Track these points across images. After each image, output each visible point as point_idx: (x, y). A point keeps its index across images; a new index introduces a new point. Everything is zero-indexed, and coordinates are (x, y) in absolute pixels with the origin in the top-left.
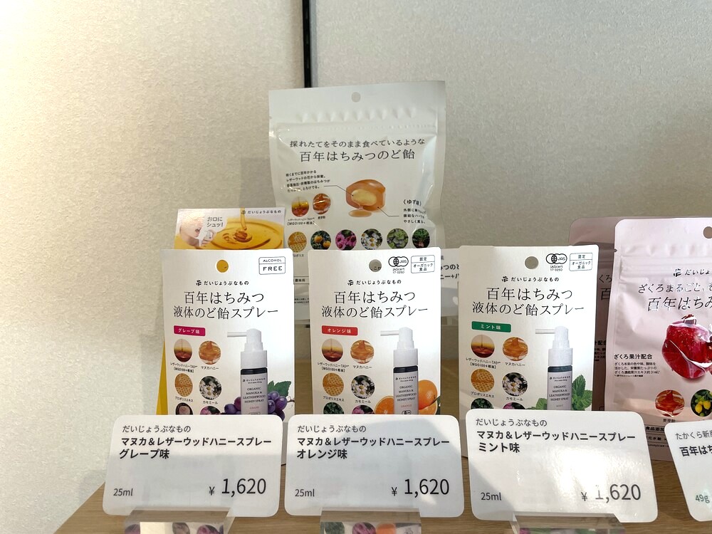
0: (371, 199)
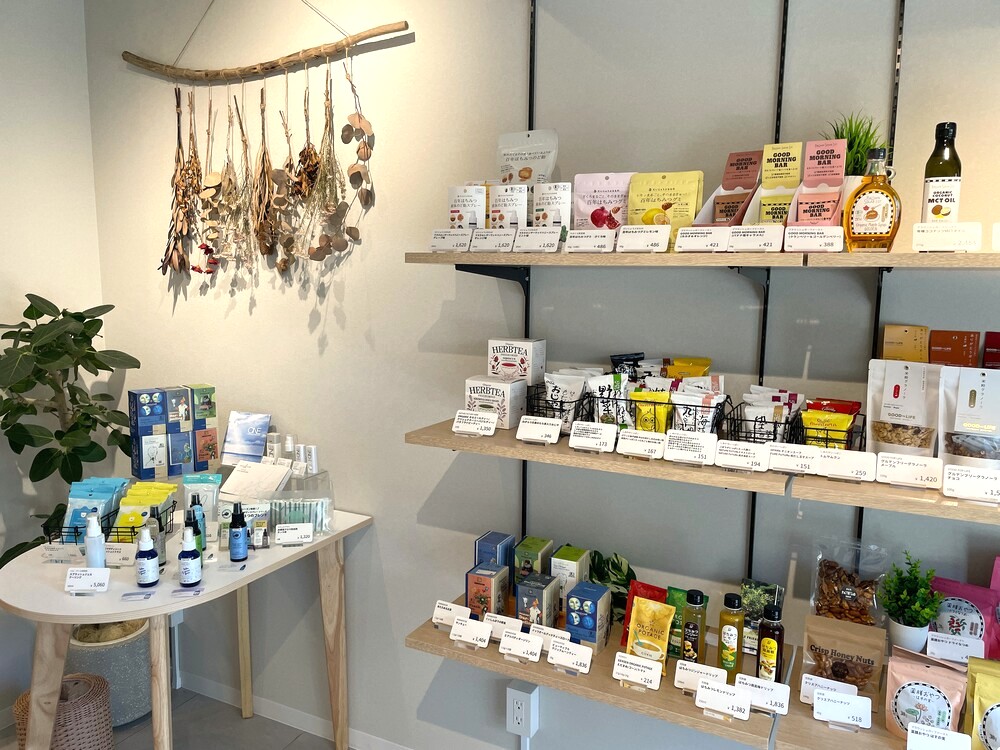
0: (527, 175)
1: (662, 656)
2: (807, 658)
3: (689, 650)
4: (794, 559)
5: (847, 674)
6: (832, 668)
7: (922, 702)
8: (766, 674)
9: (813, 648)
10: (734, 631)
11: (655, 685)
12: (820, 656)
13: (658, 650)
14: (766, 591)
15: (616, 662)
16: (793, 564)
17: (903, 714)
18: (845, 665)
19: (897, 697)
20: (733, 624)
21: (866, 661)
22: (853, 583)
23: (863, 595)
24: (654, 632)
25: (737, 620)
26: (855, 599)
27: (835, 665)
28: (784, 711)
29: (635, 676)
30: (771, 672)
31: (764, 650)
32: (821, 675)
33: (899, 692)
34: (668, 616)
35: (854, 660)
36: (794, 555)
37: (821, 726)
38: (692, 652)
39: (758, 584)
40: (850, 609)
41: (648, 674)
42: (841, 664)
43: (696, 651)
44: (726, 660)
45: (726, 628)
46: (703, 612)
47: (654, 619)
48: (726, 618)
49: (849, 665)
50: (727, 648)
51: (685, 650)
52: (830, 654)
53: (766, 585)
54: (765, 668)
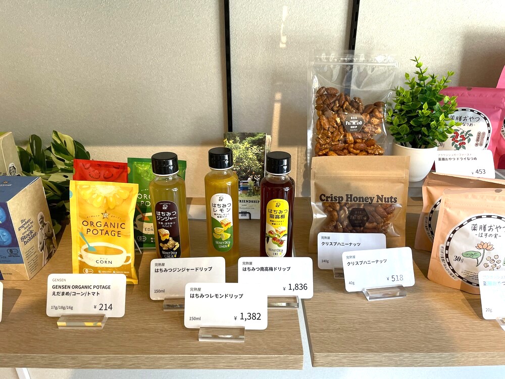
1: (128, 259)
2: (317, 212)
3: (167, 241)
4: (278, 101)
5: (367, 220)
6: (349, 217)
7: (485, 240)
8: (276, 247)
9: (321, 197)
10: (227, 199)
11: (119, 311)
12: (332, 206)
13: (119, 252)
14: (254, 143)
15: (50, 290)
16: (277, 107)
17: (458, 259)
18: (364, 210)
19: (450, 239)
20: (223, 190)
21: (387, 200)
22: (358, 109)
23: (369, 122)
24: (111, 229)
25: (229, 184)
26: (361, 129)
27: (352, 213)
28: (308, 294)
29: (83, 305)
30: (282, 242)
31: (272, 216)
32: (336, 230)
33: (454, 232)
34: (128, 199)
35: (375, 201)
36: (278, 96)
37: (359, 300)
38: (171, 242)
39: (243, 136)
40: (355, 142)
41: (106, 297)
42: (358, 210)
43: (176, 239)
44: (220, 240)
45: (216, 198)
46: (180, 183)
47: (108, 209)
48: (214, 183)
49: (369, 209)
50: (219, 225)
51: (160, 241)
52: (344, 201)
53: (253, 135)
54: (274, 239)
